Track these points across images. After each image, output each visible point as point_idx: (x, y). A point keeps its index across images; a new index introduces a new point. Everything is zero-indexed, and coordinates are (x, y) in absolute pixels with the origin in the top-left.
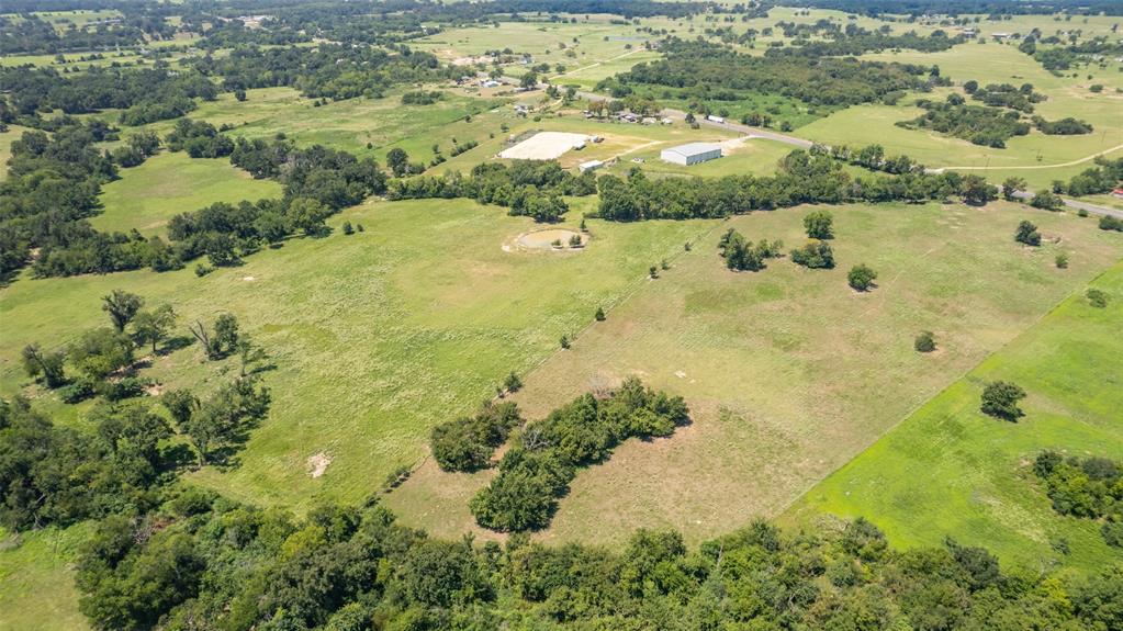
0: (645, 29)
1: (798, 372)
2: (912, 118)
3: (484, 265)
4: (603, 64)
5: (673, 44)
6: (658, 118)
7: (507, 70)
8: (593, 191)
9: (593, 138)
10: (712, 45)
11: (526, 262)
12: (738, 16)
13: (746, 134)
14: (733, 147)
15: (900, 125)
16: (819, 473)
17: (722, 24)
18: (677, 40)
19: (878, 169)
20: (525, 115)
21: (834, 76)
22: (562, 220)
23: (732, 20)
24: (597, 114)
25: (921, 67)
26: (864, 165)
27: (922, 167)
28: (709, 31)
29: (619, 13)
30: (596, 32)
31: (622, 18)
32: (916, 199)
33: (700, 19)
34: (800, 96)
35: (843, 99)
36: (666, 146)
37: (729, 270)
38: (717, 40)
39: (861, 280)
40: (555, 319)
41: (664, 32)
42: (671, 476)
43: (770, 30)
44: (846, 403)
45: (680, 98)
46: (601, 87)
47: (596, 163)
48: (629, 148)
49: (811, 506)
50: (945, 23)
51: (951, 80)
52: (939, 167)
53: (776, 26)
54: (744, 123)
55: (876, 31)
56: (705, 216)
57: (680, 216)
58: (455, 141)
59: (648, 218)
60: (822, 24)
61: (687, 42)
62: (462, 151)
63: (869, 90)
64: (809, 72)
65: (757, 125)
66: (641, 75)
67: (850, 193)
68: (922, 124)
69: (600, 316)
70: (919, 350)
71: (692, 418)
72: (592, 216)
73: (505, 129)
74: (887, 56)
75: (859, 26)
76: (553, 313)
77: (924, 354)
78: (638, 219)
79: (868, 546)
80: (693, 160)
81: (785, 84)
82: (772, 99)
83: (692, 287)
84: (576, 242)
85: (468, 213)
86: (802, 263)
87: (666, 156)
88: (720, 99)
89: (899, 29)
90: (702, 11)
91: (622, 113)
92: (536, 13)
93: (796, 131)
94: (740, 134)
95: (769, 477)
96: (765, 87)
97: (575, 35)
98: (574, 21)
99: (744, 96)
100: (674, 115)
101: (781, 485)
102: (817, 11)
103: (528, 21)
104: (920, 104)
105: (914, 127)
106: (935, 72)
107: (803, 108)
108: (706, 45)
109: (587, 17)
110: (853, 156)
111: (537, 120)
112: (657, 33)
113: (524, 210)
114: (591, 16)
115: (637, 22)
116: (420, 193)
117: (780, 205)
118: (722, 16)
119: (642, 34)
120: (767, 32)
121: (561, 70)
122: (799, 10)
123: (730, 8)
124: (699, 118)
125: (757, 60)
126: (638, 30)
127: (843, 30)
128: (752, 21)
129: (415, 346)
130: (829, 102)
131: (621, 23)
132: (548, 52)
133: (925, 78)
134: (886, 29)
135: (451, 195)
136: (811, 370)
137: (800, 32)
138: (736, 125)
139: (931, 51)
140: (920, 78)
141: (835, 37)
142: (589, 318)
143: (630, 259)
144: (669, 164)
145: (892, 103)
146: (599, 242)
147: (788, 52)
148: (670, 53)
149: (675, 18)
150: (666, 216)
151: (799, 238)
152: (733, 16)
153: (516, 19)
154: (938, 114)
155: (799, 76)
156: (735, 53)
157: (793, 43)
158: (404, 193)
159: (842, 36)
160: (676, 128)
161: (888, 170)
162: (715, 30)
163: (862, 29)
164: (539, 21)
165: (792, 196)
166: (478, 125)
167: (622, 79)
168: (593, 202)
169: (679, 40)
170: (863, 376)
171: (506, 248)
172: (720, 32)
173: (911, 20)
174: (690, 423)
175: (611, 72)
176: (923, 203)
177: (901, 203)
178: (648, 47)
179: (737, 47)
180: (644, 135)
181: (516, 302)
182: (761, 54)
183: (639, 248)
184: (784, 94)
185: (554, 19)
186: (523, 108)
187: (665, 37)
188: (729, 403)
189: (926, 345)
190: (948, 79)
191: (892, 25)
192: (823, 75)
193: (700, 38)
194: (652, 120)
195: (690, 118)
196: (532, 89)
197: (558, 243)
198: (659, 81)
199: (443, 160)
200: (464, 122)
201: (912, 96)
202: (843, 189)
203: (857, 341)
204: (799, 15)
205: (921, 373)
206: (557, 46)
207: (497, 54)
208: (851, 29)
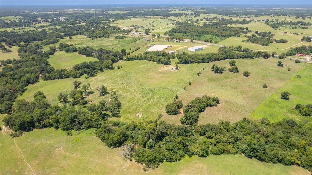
0: (170, 20)
1: (239, 93)
2: (245, 40)
3: (157, 74)
4: (163, 28)
5: (179, 23)
6: (183, 41)
7: (139, 30)
8: (175, 58)
9: (169, 46)
10: (189, 23)
11: (166, 73)
12: (193, 16)
13: (207, 44)
14: (204, 47)
15: (243, 41)
16: (251, 111)
17: (189, 18)
18: (180, 23)
19: (241, 51)
20: (149, 41)
21: (223, 30)
22: (170, 64)
23: (191, 17)
24: (168, 40)
25: (243, 28)
26: (237, 50)
27: (252, 50)
28: (187, 20)
29: (161, 16)
30: (157, 20)
31: (162, 17)
32: (252, 57)
33: (183, 17)
34: (216, 35)
35: (227, 36)
36: (188, 47)
37: (215, 74)
38: (189, 22)
39: (246, 74)
40: (179, 85)
41: (175, 20)
42: (220, 113)
43: (202, 19)
44: (252, 98)
45: (187, 36)
46: (165, 34)
47: (173, 51)
48: (179, 48)
49: (252, 117)
50: (245, 18)
51: (252, 31)
52: (255, 50)
53: (203, 18)
54: (205, 42)
55: (229, 19)
56: (204, 62)
57: (199, 62)
58: (134, 47)
59: (191, 63)
60: (215, 18)
61: (183, 23)
62: (137, 49)
63: (233, 33)
64: (216, 30)
65: (208, 42)
66: (174, 31)
67: (237, 56)
68: (248, 41)
69: (190, 84)
70: (264, 88)
71: (220, 102)
72: (178, 63)
73: (146, 44)
74: (233, 25)
75: (224, 18)
76: (178, 84)
77: (265, 89)
78: (189, 63)
79: (267, 122)
80: (196, 50)
81: (211, 32)
82: (210, 36)
83: (208, 77)
84: (177, 69)
85: (146, 63)
86: (231, 71)
87: (190, 49)
88: (197, 36)
89: (235, 19)
90: (183, 15)
91: (174, 40)
92: (139, 16)
93: (218, 43)
94: (205, 44)
95: (241, 112)
96: (207, 33)
97: (152, 21)
98: (150, 18)
99: (203, 35)
100: (187, 40)
101: (244, 114)
102: (212, 15)
103: (138, 18)
104: (246, 36)
105: (246, 42)
106: (247, 29)
107: (218, 38)
108: (187, 23)
109: (153, 17)
110: (235, 48)
111: (153, 42)
112: (173, 21)
113: (161, 62)
114: (154, 16)
115: (167, 18)
116: (132, 59)
117: (221, 60)
118: (189, 16)
119: (169, 21)
120: (201, 20)
121: (153, 30)
122: (208, 14)
123: (189, 14)
124: (194, 41)
125: (202, 27)
126: (168, 20)
127: (221, 19)
128: (196, 17)
129: (149, 91)
130: (224, 36)
131: (163, 18)
132: (147, 26)
133: (245, 30)
134: (231, 19)
135: (140, 60)
136: (241, 92)
137: (210, 20)
138: (203, 42)
139: (244, 24)
140: (244, 30)
141: (219, 21)
142: (187, 84)
143: (191, 72)
144: (190, 51)
145: (239, 36)
146: (181, 69)
147: (209, 25)
148: (179, 26)
149: (176, 17)
150: (195, 63)
151: (228, 66)
152: (192, 16)
153: (134, 17)
154: (251, 39)
155: (215, 30)
156: (196, 25)
157: (209, 23)
158: (128, 59)
159: (221, 20)
160: (189, 43)
161: (243, 51)
162: (188, 20)
163: (225, 19)
164: (141, 18)
165: (224, 57)
166: (138, 43)
167: (170, 32)
168: (176, 60)
169: (180, 22)
170: (253, 93)
171: (160, 71)
172: (189, 20)
173: (237, 17)
174: (219, 103)
175: (167, 30)
176: (254, 58)
177: (249, 58)
178: (173, 24)
179: (195, 24)
180: (182, 45)
181: (169, 82)
182: (202, 25)
183: (192, 70)
184: (212, 35)
185: (145, 17)
186: (148, 39)
187: (176, 22)
188: (226, 99)
189: (265, 86)
190: (251, 30)
191: (233, 18)
192: (220, 30)
193: (185, 22)
194: (182, 42)
195: (192, 41)
196: (148, 35)
197: (173, 69)
198: (180, 32)
199: (134, 52)
200: (134, 43)
201: (243, 35)
202: (235, 56)
203: (249, 87)
204: (208, 16)
205: (265, 92)
206: (149, 24)
207: (134, 26)
208: (222, 19)
